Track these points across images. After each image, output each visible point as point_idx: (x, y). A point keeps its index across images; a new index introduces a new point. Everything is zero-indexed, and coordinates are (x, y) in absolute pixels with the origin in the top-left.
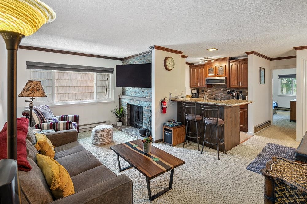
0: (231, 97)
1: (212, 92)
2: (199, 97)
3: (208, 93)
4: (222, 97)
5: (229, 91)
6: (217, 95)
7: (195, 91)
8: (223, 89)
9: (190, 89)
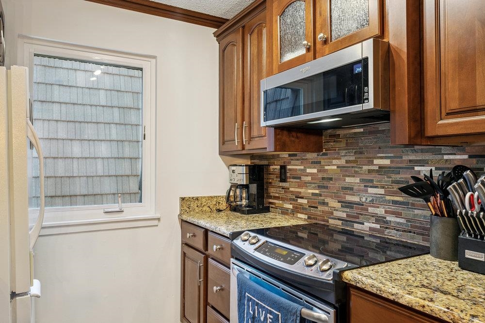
0: (439, 233)
1: (324, 182)
2: (267, 210)
3: (305, 185)
4: (379, 219)
5: (423, 171)
6: (349, 198)
7: (241, 176)
8: (387, 162)
9: (220, 164)
